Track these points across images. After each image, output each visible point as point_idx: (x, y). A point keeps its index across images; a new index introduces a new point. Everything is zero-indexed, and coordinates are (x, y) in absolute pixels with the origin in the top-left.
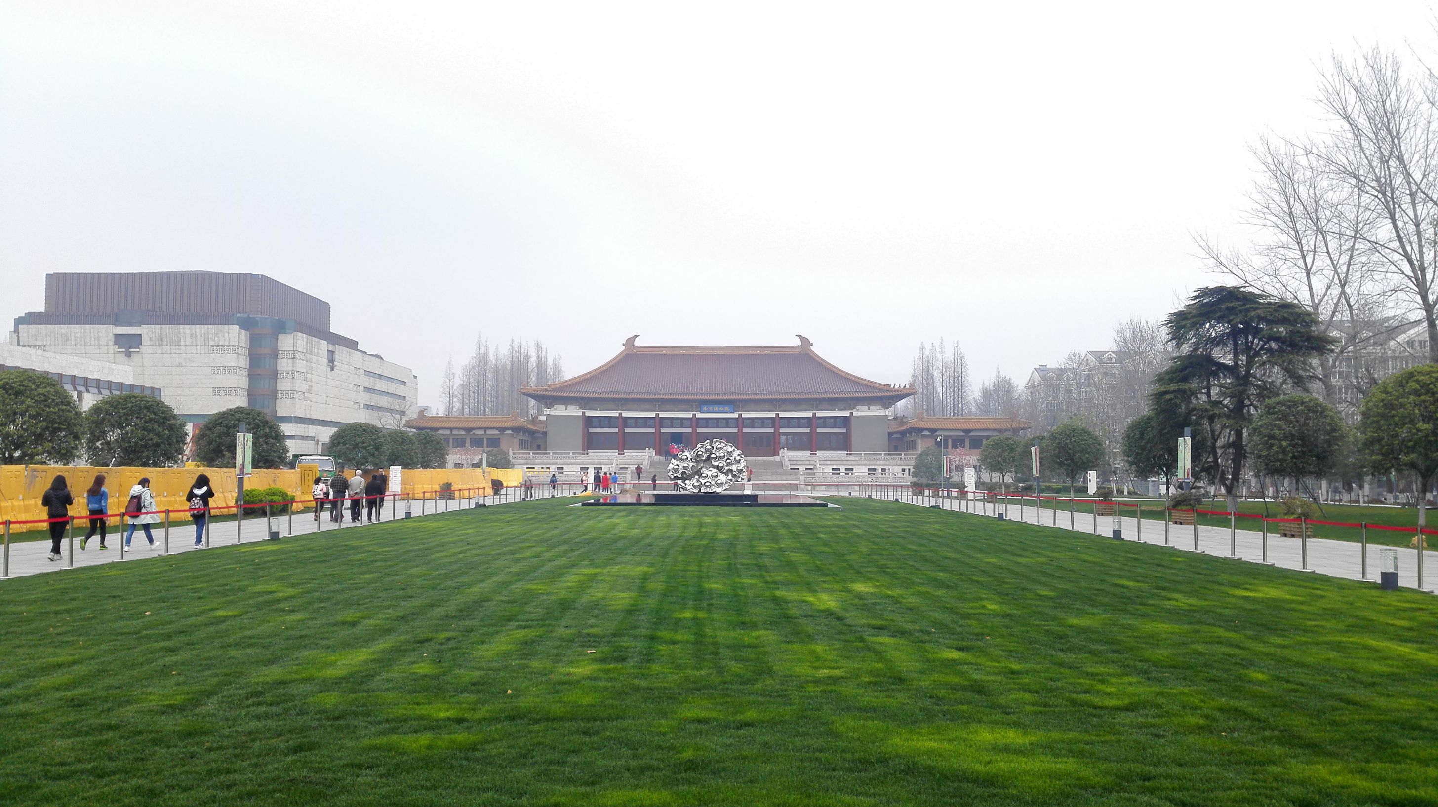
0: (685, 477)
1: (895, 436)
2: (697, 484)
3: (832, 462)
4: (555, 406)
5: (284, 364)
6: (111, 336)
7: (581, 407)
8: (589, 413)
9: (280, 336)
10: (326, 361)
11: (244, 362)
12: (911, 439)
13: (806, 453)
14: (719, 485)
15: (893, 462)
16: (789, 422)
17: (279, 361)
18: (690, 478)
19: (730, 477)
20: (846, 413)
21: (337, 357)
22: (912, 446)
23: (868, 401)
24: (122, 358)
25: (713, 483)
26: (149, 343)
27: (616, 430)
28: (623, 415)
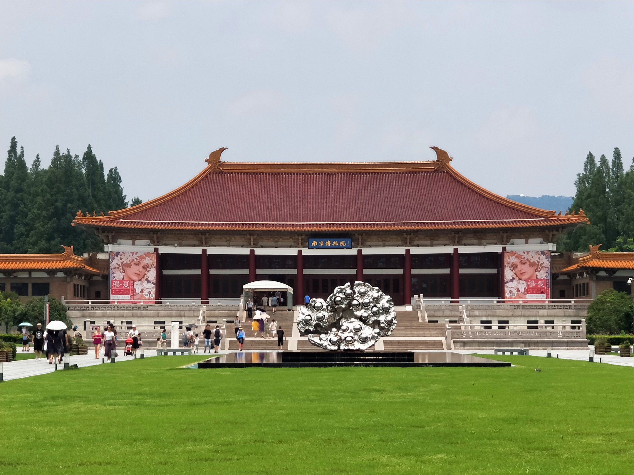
0: (319, 330)
1: (561, 278)
2: (335, 339)
3: (481, 313)
4: (120, 241)
7: (153, 243)
8: (163, 250)
12: (581, 282)
13: (448, 301)
14: (364, 340)
15: (560, 312)
16: (422, 260)
18: (326, 331)
19: (377, 330)
22: (583, 291)
23: (526, 233)
25: (356, 337)
27: (198, 272)
28: (208, 253)
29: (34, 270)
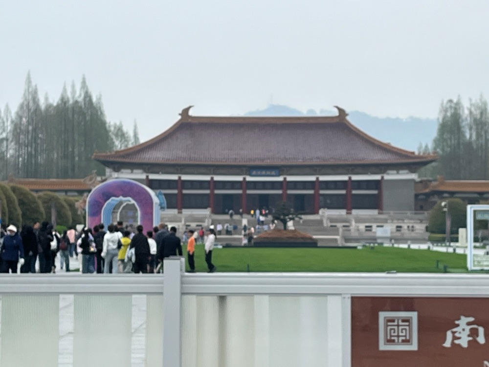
1: (420, 197)
3: (366, 220)
4: (123, 170)
7: (145, 172)
13: (343, 212)
15: (417, 220)
16: (327, 185)
20: (377, 177)
23: (397, 167)
27: (176, 192)
28: (182, 179)
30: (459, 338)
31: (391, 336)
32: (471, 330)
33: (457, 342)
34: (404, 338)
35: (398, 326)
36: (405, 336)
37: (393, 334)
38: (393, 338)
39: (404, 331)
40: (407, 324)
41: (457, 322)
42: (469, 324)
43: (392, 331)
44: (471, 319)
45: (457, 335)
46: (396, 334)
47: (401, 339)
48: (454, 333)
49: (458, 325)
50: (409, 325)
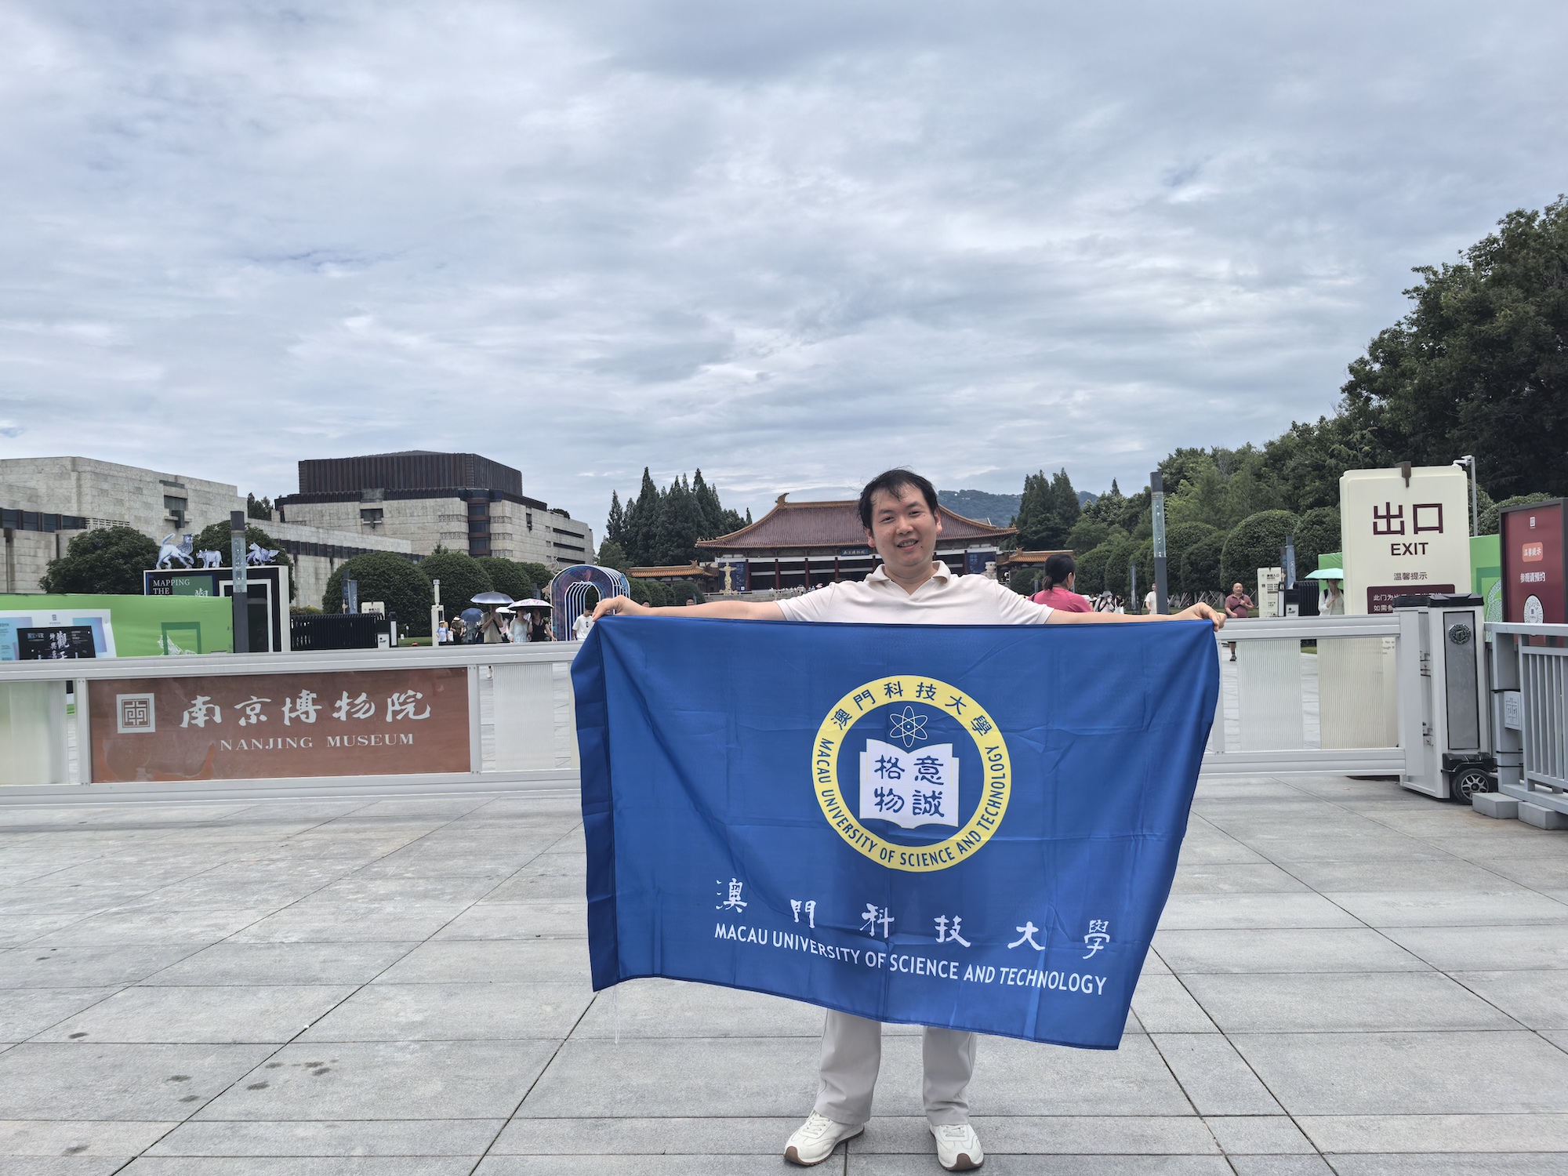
5: (495, 528)
6: (358, 511)
7: (745, 556)
8: (751, 560)
9: (491, 504)
10: (526, 523)
11: (464, 527)
17: (491, 525)
20: (962, 552)
21: (533, 519)
23: (980, 541)
24: (368, 529)
26: (389, 515)
27: (773, 573)
28: (779, 561)
29: (674, 576)
30: (196, 718)
31: (129, 719)
32: (207, 709)
33: (193, 722)
34: (142, 720)
35: (135, 708)
36: (143, 718)
37: (130, 717)
38: (130, 721)
39: (141, 713)
40: (145, 706)
41: (193, 702)
42: (204, 703)
43: (130, 713)
44: (207, 698)
45: (194, 715)
46: (134, 716)
47: (138, 721)
48: (190, 713)
49: (195, 705)
50: (146, 707)
